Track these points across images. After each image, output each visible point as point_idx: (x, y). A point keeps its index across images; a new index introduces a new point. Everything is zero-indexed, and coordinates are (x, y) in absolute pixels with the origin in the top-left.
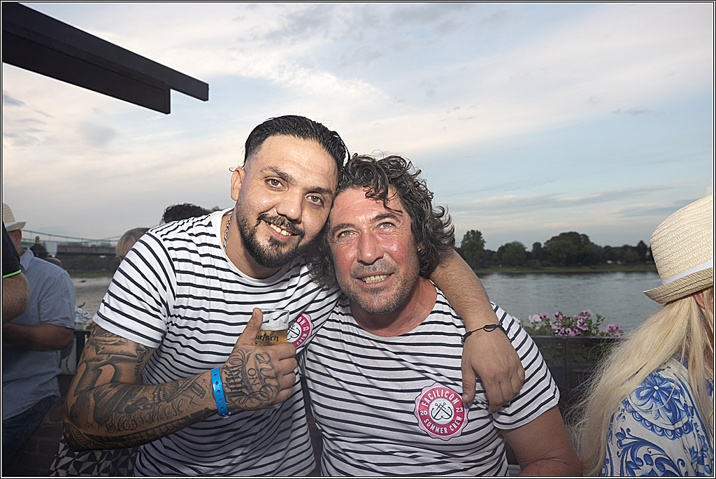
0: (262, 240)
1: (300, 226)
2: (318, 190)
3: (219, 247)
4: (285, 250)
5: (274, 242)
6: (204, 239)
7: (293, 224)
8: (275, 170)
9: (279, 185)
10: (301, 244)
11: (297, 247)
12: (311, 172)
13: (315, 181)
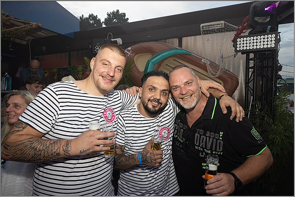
0: (150, 106)
1: (160, 101)
2: (165, 90)
3: (137, 112)
4: (157, 109)
5: (154, 107)
6: (132, 110)
7: (158, 101)
8: (151, 86)
9: (153, 90)
10: (161, 107)
12: (162, 85)
13: (164, 88)
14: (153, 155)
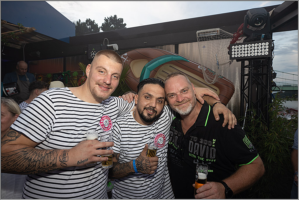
0: (145, 114)
1: (155, 109)
2: (161, 98)
3: (133, 119)
4: (152, 117)
5: (149, 115)
6: (128, 117)
7: (153, 109)
8: (147, 93)
9: (149, 98)
11: (155, 116)
12: (158, 93)
13: (160, 96)
14: (149, 162)
